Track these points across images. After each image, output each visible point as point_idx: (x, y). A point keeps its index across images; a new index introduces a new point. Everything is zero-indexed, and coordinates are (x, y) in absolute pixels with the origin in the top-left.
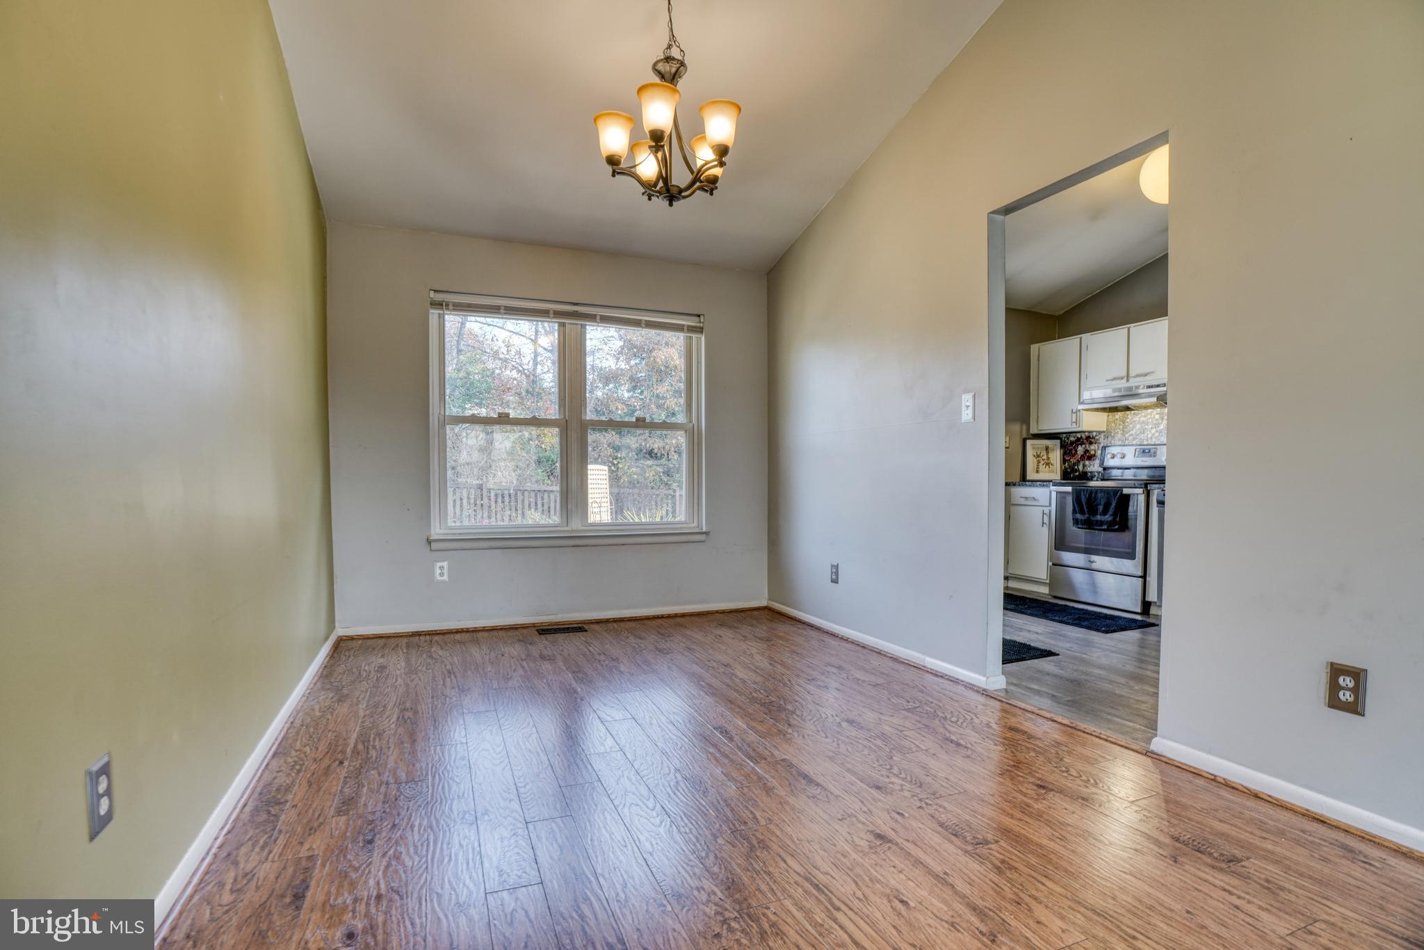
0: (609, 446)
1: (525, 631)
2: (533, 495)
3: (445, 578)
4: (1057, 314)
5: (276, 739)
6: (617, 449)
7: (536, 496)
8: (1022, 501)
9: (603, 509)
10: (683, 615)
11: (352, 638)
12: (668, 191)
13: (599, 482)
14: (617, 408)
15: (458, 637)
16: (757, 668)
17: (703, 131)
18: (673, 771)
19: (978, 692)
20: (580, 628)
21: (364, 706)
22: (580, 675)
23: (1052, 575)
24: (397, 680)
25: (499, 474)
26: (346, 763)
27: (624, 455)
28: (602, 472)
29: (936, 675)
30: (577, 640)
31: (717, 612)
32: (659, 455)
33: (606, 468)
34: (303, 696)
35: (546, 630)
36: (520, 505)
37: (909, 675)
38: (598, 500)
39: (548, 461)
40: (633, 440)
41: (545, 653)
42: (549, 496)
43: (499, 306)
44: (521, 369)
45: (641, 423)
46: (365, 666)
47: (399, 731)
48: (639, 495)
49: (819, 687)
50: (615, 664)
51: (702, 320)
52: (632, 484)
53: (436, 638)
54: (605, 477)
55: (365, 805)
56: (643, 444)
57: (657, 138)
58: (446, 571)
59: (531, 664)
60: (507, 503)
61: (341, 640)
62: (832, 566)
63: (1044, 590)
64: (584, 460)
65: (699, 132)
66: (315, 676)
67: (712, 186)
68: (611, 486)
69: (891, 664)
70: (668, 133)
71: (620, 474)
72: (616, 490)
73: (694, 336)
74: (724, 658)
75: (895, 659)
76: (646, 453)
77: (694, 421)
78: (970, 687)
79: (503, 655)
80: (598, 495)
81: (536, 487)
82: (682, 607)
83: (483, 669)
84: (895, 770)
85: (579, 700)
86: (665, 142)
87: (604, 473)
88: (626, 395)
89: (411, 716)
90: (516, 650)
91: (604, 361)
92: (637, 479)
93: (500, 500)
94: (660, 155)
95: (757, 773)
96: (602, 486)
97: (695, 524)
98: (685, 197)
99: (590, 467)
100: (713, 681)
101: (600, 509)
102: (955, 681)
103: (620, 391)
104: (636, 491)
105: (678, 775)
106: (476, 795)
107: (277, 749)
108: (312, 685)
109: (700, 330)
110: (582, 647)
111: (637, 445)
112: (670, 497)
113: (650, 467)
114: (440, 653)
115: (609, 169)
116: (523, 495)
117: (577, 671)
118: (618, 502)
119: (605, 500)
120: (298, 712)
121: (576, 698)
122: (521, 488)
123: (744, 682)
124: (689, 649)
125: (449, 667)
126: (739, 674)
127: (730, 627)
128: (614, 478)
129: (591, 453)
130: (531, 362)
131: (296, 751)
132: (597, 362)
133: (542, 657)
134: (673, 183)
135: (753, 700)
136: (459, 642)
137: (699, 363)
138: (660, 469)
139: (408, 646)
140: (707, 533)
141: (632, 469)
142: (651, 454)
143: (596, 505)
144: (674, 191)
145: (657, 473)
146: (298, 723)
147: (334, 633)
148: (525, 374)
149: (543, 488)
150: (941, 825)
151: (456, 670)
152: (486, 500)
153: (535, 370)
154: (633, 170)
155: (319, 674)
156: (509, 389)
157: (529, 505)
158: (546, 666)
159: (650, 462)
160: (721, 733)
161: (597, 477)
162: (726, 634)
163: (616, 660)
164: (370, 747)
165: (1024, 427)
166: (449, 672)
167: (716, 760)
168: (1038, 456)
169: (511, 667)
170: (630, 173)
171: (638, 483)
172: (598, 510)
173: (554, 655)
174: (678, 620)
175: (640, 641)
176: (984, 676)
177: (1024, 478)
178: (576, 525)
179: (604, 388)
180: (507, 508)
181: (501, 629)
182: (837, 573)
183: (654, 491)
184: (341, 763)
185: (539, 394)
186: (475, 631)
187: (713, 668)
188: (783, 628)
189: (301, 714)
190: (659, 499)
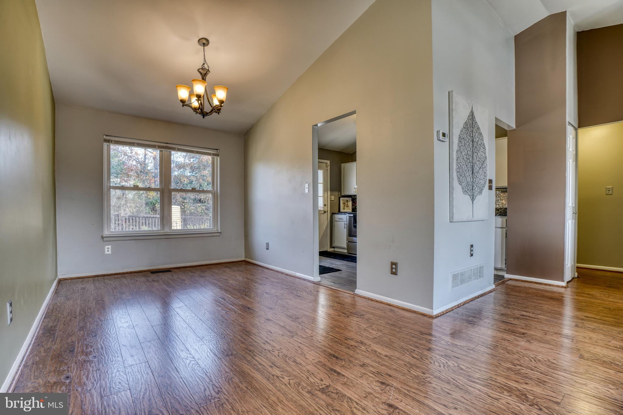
0: (180, 197)
1: (145, 273)
2: (144, 219)
3: (110, 252)
4: (350, 153)
5: (44, 313)
6: (185, 199)
7: (146, 219)
8: (338, 220)
9: (178, 225)
10: (211, 265)
11: (66, 279)
12: (203, 113)
13: (176, 213)
14: (184, 181)
15: (116, 276)
16: (237, 280)
17: (215, 93)
18: (204, 310)
19: (311, 282)
20: (169, 270)
21: (80, 301)
22: (170, 286)
23: (348, 245)
24: (92, 292)
25: (127, 209)
26: (77, 317)
27: (187, 201)
28: (177, 209)
29: (299, 279)
30: (168, 275)
31: (225, 263)
32: (204, 201)
33: (179, 207)
34: (50, 299)
35: (154, 272)
36: (137, 224)
37: (289, 279)
38: (176, 221)
39: (151, 203)
40: (192, 196)
41: (154, 279)
42: (152, 220)
43: (135, 143)
44: (138, 161)
45: (194, 190)
46: (75, 288)
47: (97, 307)
48: (195, 219)
49: (258, 284)
50: (183, 281)
51: (218, 151)
52: (191, 214)
53: (105, 277)
54: (179, 211)
55: (89, 327)
56: (197, 196)
57: (199, 97)
58: (110, 250)
59: (149, 283)
60: (131, 223)
61: (61, 280)
62: (267, 243)
63: (346, 251)
64: (170, 205)
65: (214, 93)
66: (53, 292)
67: (219, 111)
68: (181, 215)
69: (285, 276)
70: (202, 95)
71: (185, 209)
72: (184, 217)
73: (215, 157)
74: (225, 278)
75: (287, 275)
76: (198, 200)
77: (215, 189)
78: (309, 281)
79: (137, 281)
80: (175, 219)
81: (145, 216)
82: (211, 261)
83: (129, 286)
84: (278, 304)
85: (169, 293)
86: (202, 99)
87: (178, 209)
88: (189, 174)
89: (101, 302)
90: (143, 279)
91: (178, 158)
92: (193, 212)
93: (127, 221)
94: (200, 102)
95: (232, 308)
96: (177, 215)
97: (216, 229)
98: (208, 115)
99: (173, 206)
100: (221, 285)
101: (177, 223)
102: (305, 280)
103: (186, 172)
104: (193, 217)
105: (206, 311)
106: (133, 321)
107: (45, 316)
108: (53, 296)
109: (218, 155)
110: (170, 277)
111: (194, 197)
112: (208, 220)
113: (200, 206)
114: (109, 282)
115: (181, 104)
116: (139, 219)
117: (168, 285)
118: (184, 221)
119: (179, 221)
120: (50, 304)
121: (168, 293)
122: (139, 216)
123: (232, 284)
124: (212, 275)
125: (114, 286)
126: (230, 282)
127: (229, 268)
128: (183, 212)
129: (173, 201)
130: (143, 158)
131: (54, 316)
132: (175, 159)
133: (154, 281)
134: (205, 111)
135: (234, 289)
136: (117, 278)
137: (217, 167)
138: (204, 208)
139: (93, 281)
140: (220, 233)
141: (191, 207)
142: (200, 201)
143: (175, 223)
144: (205, 113)
145: (202, 209)
146: (51, 308)
147: (57, 277)
148: (140, 163)
149: (149, 216)
150: (287, 316)
151: (117, 287)
152: (120, 222)
153: (145, 161)
154: (190, 105)
155: (55, 292)
156: (132, 170)
157: (142, 223)
158: (155, 284)
159: (199, 205)
160: (222, 299)
161: (176, 211)
162: (228, 270)
163: (184, 280)
164: (87, 313)
165: (340, 193)
166: (114, 288)
167: (219, 306)
168: (344, 204)
169: (141, 285)
170: (189, 106)
171: (194, 213)
172: (176, 225)
173: (158, 280)
174: (209, 266)
175: (193, 274)
176: (313, 277)
177: (339, 211)
178: (167, 230)
179: (178, 171)
180: (131, 225)
181: (135, 273)
182: (268, 246)
183: (201, 217)
184: (75, 318)
185: (147, 173)
186: (123, 273)
187: (221, 281)
188: (249, 267)
189: (51, 305)
190: (203, 220)
